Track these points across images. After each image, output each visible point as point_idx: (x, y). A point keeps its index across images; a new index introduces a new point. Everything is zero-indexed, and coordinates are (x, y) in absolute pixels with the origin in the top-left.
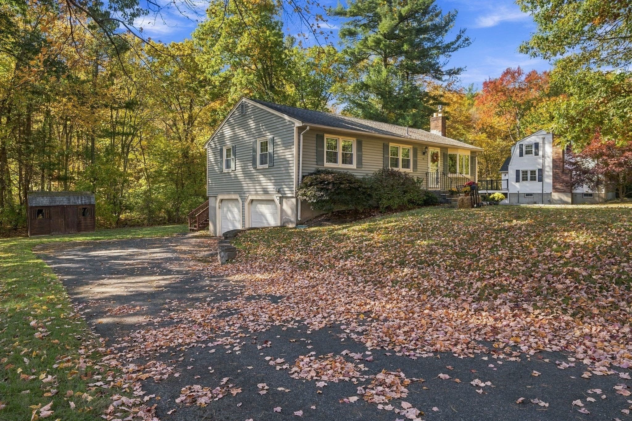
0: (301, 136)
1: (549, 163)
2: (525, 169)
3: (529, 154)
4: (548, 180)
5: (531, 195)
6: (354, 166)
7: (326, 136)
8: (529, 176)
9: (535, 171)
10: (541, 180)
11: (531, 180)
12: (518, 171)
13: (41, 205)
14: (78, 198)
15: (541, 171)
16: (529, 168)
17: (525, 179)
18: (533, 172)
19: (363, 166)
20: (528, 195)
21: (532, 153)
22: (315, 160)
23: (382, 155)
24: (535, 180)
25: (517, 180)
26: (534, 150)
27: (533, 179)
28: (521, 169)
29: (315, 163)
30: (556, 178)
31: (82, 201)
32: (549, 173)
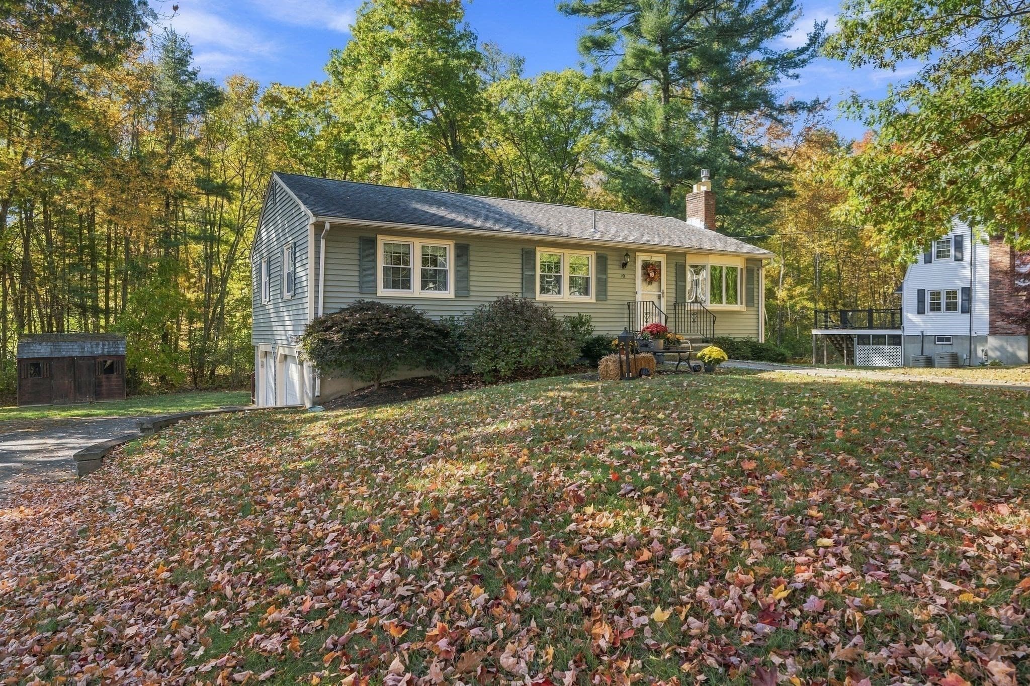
0: (323, 242)
1: (983, 275)
2: (936, 287)
3: (944, 257)
4: (982, 309)
5: (948, 339)
6: (449, 293)
7: (381, 240)
8: (943, 301)
9: (955, 292)
10: (967, 310)
11: (948, 309)
12: (921, 293)
13: (36, 356)
14: (97, 345)
15: (967, 292)
16: (943, 286)
17: (936, 307)
18: (951, 294)
19: (472, 294)
20: (941, 339)
21: (949, 256)
22: (357, 284)
23: (520, 271)
24: (955, 309)
25: (921, 311)
26: (952, 252)
27: (951, 307)
28: (929, 287)
29: (358, 290)
30: (994, 304)
31: (103, 349)
32: (982, 294)
